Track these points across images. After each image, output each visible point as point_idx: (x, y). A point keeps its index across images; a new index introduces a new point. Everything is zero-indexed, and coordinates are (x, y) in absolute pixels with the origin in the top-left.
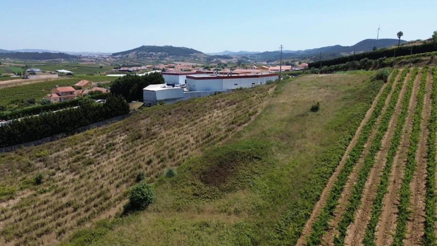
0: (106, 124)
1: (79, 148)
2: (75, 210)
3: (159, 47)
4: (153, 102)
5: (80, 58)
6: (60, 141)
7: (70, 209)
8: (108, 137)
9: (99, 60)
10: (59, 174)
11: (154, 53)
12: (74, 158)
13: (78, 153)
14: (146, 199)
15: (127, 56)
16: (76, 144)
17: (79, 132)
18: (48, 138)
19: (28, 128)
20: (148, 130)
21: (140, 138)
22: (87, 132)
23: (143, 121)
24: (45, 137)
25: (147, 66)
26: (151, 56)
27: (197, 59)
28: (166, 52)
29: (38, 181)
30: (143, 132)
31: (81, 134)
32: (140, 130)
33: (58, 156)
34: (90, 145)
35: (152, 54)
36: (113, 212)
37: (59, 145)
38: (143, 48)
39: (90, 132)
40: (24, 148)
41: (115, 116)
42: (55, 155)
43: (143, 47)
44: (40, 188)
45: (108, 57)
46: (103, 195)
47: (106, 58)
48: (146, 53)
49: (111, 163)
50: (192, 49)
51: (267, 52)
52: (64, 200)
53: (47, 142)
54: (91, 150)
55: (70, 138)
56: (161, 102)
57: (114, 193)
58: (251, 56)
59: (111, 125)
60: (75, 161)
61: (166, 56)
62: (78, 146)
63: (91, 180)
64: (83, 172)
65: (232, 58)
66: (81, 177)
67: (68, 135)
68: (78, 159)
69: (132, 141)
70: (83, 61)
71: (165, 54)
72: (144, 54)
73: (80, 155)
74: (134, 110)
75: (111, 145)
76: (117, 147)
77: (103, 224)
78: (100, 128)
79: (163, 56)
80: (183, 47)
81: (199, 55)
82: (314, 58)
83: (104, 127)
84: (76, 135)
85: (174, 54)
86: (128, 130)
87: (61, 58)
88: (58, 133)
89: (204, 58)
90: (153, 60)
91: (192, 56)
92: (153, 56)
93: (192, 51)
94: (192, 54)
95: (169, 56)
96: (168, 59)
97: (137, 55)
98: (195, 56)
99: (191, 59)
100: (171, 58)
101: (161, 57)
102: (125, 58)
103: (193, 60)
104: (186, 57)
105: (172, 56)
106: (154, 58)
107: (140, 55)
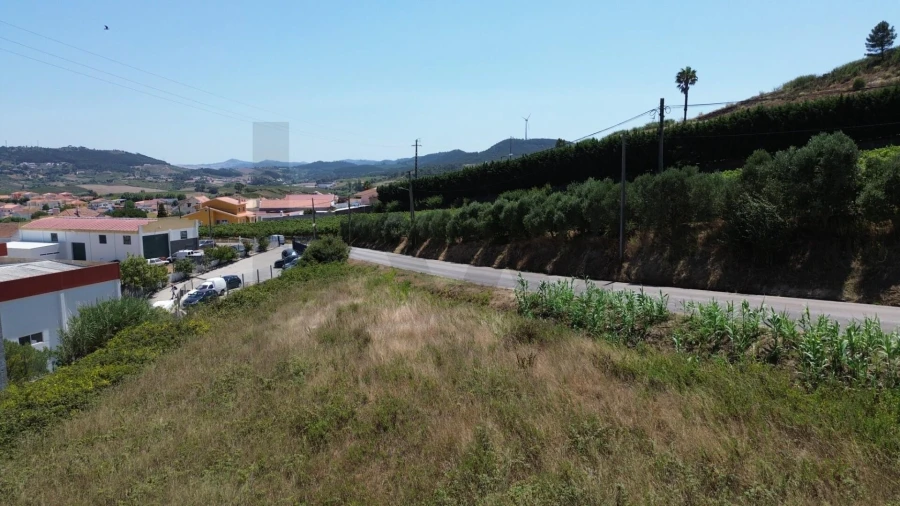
3: (48, 150)
11: (32, 165)
26: (23, 171)
27: (149, 179)
28: (67, 161)
35: (26, 168)
48: (9, 164)
50: (139, 155)
51: (320, 163)
58: (284, 171)
61: (67, 172)
65: (238, 174)
71: (64, 166)
72: (5, 168)
79: (56, 172)
80: (115, 151)
81: (156, 170)
85: (91, 167)
89: (170, 175)
90: (28, 180)
91: (138, 169)
92: (28, 172)
93: (140, 159)
94: (139, 167)
95: (74, 171)
96: (70, 177)
98: (145, 171)
99: (132, 178)
100: (81, 175)
101: (53, 174)
103: (137, 179)
104: (122, 173)
105: (83, 172)
106: (30, 177)
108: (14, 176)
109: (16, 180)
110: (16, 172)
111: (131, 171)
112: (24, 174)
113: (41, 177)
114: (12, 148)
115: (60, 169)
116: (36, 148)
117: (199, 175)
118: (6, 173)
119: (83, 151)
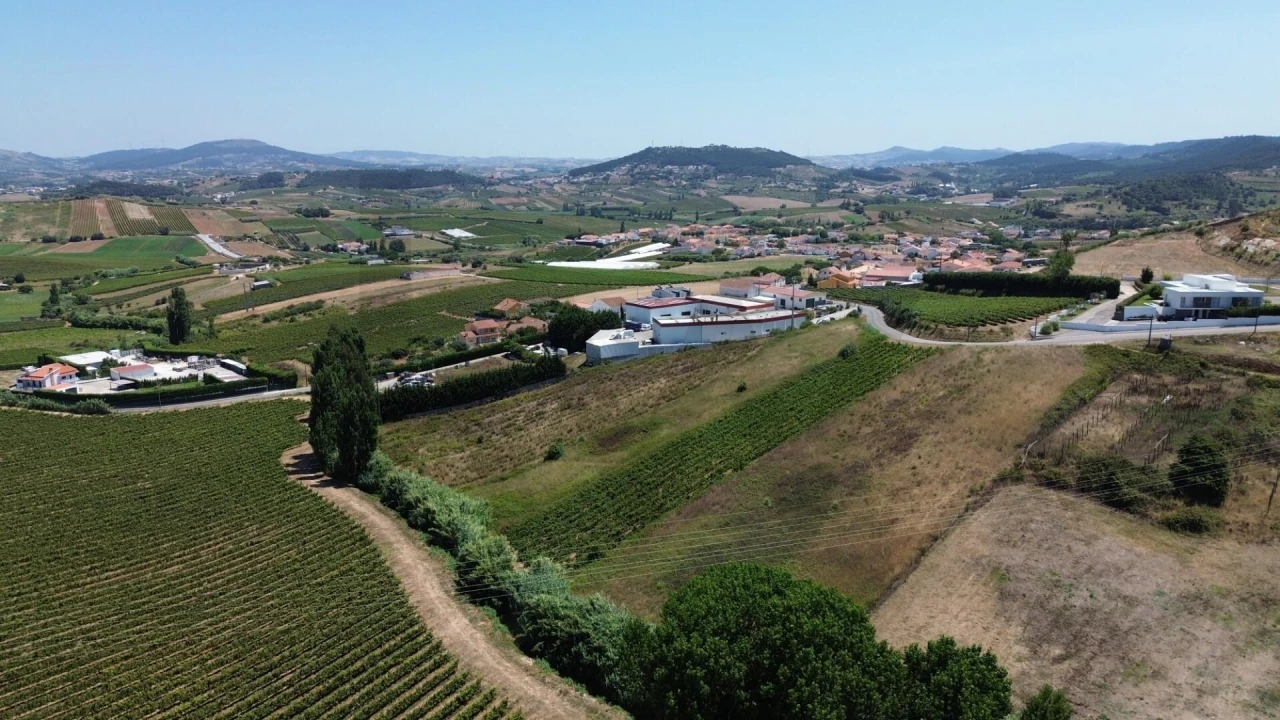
0: (538, 388)
1: (510, 415)
2: (511, 459)
3: (690, 150)
4: (595, 360)
5: (491, 184)
6: (490, 404)
7: (508, 459)
8: (538, 405)
9: (536, 189)
10: (494, 437)
11: (676, 169)
12: (506, 424)
13: (509, 419)
14: (558, 453)
15: (606, 179)
16: (506, 410)
17: (508, 396)
18: (477, 402)
19: (459, 390)
20: (579, 399)
21: (569, 408)
22: (518, 396)
23: (578, 387)
24: (474, 400)
25: (642, 230)
26: (667, 176)
27: (791, 186)
28: (708, 164)
29: (480, 441)
30: (574, 402)
31: (511, 398)
32: (572, 399)
33: (491, 422)
34: (520, 412)
35: (670, 172)
36: (536, 461)
37: (489, 410)
38: (648, 155)
39: (520, 396)
40: (455, 412)
41: (549, 378)
42: (487, 420)
43: (649, 150)
44: (483, 446)
45: (560, 182)
46: (531, 452)
47: (552, 185)
48: (655, 168)
49: (539, 430)
50: (782, 153)
52: (504, 453)
53: (476, 405)
54: (522, 417)
55: (499, 402)
56: (607, 361)
57: (538, 451)
58: (961, 171)
59: (543, 390)
60: (507, 427)
61: (707, 177)
62: (508, 412)
63: (522, 443)
64: (514, 437)
66: (514, 440)
67: (496, 399)
68: (509, 426)
69: (562, 410)
70: (499, 195)
71: (706, 170)
72: (652, 172)
73: (511, 422)
74: (572, 370)
75: (540, 414)
76: (546, 415)
77: (531, 466)
78: (531, 393)
79: (699, 177)
80: (758, 149)
81: (800, 170)
82: (1126, 193)
83: (535, 391)
84: (506, 400)
85: (731, 171)
86: (559, 398)
87: (448, 183)
88: (487, 396)
89: (814, 179)
90: (672, 187)
91: (780, 173)
92: (672, 177)
93: (783, 159)
94: (781, 169)
95: (715, 175)
96: (712, 183)
97: (632, 176)
98: (787, 175)
99: (773, 185)
100: (722, 181)
101: (695, 180)
102: (601, 184)
103: (779, 187)
104: (763, 178)
105: (723, 176)
106: (674, 184)
107: (638, 176)
108: (659, 183)
109: (661, 187)
110: (661, 177)
111: (772, 175)
112: (669, 180)
113: (684, 183)
114: (658, 149)
115: (701, 173)
116: (680, 148)
117: (847, 180)
118: (653, 179)
119: (724, 152)
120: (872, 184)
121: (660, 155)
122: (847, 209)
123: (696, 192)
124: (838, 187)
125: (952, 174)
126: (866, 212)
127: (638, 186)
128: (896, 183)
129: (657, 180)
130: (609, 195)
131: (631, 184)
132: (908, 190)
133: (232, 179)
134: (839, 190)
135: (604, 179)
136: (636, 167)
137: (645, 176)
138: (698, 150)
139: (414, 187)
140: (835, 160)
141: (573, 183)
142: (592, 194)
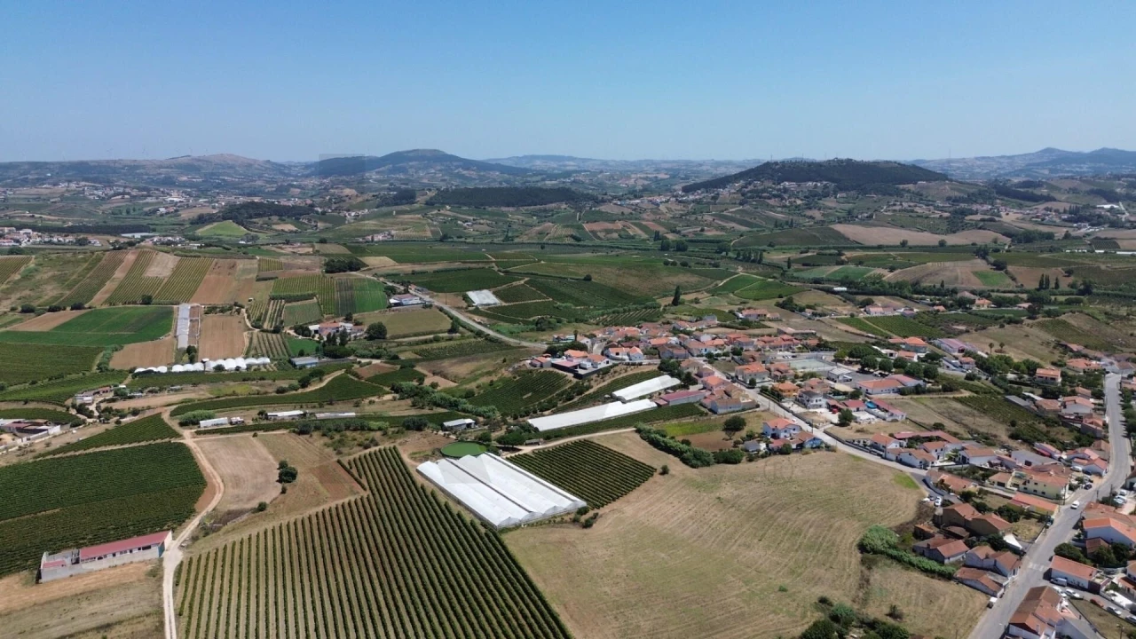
5: (603, 201)
9: (641, 209)
11: (792, 186)
15: (715, 198)
26: (781, 194)
27: (920, 210)
28: (829, 180)
35: (786, 190)
38: (765, 170)
43: (767, 164)
45: (668, 201)
47: (658, 204)
48: (770, 185)
72: (765, 190)
79: (816, 195)
81: (934, 187)
85: (853, 187)
87: (562, 201)
89: (949, 199)
90: (785, 206)
91: (909, 191)
92: (786, 196)
93: (914, 174)
94: (911, 186)
95: (835, 193)
96: (829, 202)
97: (743, 195)
98: (917, 194)
99: (897, 208)
100: (842, 200)
101: (812, 199)
102: (708, 203)
103: (905, 210)
104: (887, 198)
105: (844, 195)
106: (787, 203)
107: (749, 194)
108: (772, 202)
109: (773, 207)
110: (775, 196)
111: (899, 194)
112: (783, 199)
113: (799, 202)
114: (776, 163)
115: (820, 191)
116: (801, 162)
117: (989, 199)
118: (765, 198)
120: (1020, 206)
121: (778, 171)
122: (984, 258)
123: (809, 213)
124: (976, 213)
125: (1118, 190)
126: (1010, 268)
127: (747, 207)
128: (1049, 205)
129: (769, 198)
130: (710, 219)
131: (741, 204)
132: (1065, 217)
133: (374, 196)
134: (978, 217)
135: (713, 198)
136: (750, 184)
137: (757, 194)
138: (820, 165)
139: (529, 205)
140: (978, 163)
141: (680, 202)
142: (693, 218)
